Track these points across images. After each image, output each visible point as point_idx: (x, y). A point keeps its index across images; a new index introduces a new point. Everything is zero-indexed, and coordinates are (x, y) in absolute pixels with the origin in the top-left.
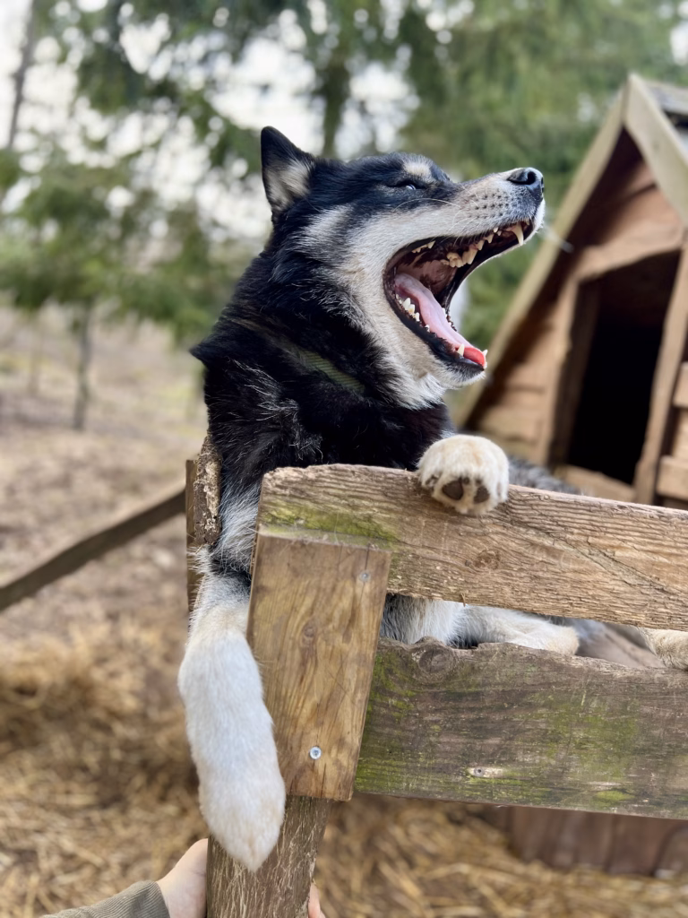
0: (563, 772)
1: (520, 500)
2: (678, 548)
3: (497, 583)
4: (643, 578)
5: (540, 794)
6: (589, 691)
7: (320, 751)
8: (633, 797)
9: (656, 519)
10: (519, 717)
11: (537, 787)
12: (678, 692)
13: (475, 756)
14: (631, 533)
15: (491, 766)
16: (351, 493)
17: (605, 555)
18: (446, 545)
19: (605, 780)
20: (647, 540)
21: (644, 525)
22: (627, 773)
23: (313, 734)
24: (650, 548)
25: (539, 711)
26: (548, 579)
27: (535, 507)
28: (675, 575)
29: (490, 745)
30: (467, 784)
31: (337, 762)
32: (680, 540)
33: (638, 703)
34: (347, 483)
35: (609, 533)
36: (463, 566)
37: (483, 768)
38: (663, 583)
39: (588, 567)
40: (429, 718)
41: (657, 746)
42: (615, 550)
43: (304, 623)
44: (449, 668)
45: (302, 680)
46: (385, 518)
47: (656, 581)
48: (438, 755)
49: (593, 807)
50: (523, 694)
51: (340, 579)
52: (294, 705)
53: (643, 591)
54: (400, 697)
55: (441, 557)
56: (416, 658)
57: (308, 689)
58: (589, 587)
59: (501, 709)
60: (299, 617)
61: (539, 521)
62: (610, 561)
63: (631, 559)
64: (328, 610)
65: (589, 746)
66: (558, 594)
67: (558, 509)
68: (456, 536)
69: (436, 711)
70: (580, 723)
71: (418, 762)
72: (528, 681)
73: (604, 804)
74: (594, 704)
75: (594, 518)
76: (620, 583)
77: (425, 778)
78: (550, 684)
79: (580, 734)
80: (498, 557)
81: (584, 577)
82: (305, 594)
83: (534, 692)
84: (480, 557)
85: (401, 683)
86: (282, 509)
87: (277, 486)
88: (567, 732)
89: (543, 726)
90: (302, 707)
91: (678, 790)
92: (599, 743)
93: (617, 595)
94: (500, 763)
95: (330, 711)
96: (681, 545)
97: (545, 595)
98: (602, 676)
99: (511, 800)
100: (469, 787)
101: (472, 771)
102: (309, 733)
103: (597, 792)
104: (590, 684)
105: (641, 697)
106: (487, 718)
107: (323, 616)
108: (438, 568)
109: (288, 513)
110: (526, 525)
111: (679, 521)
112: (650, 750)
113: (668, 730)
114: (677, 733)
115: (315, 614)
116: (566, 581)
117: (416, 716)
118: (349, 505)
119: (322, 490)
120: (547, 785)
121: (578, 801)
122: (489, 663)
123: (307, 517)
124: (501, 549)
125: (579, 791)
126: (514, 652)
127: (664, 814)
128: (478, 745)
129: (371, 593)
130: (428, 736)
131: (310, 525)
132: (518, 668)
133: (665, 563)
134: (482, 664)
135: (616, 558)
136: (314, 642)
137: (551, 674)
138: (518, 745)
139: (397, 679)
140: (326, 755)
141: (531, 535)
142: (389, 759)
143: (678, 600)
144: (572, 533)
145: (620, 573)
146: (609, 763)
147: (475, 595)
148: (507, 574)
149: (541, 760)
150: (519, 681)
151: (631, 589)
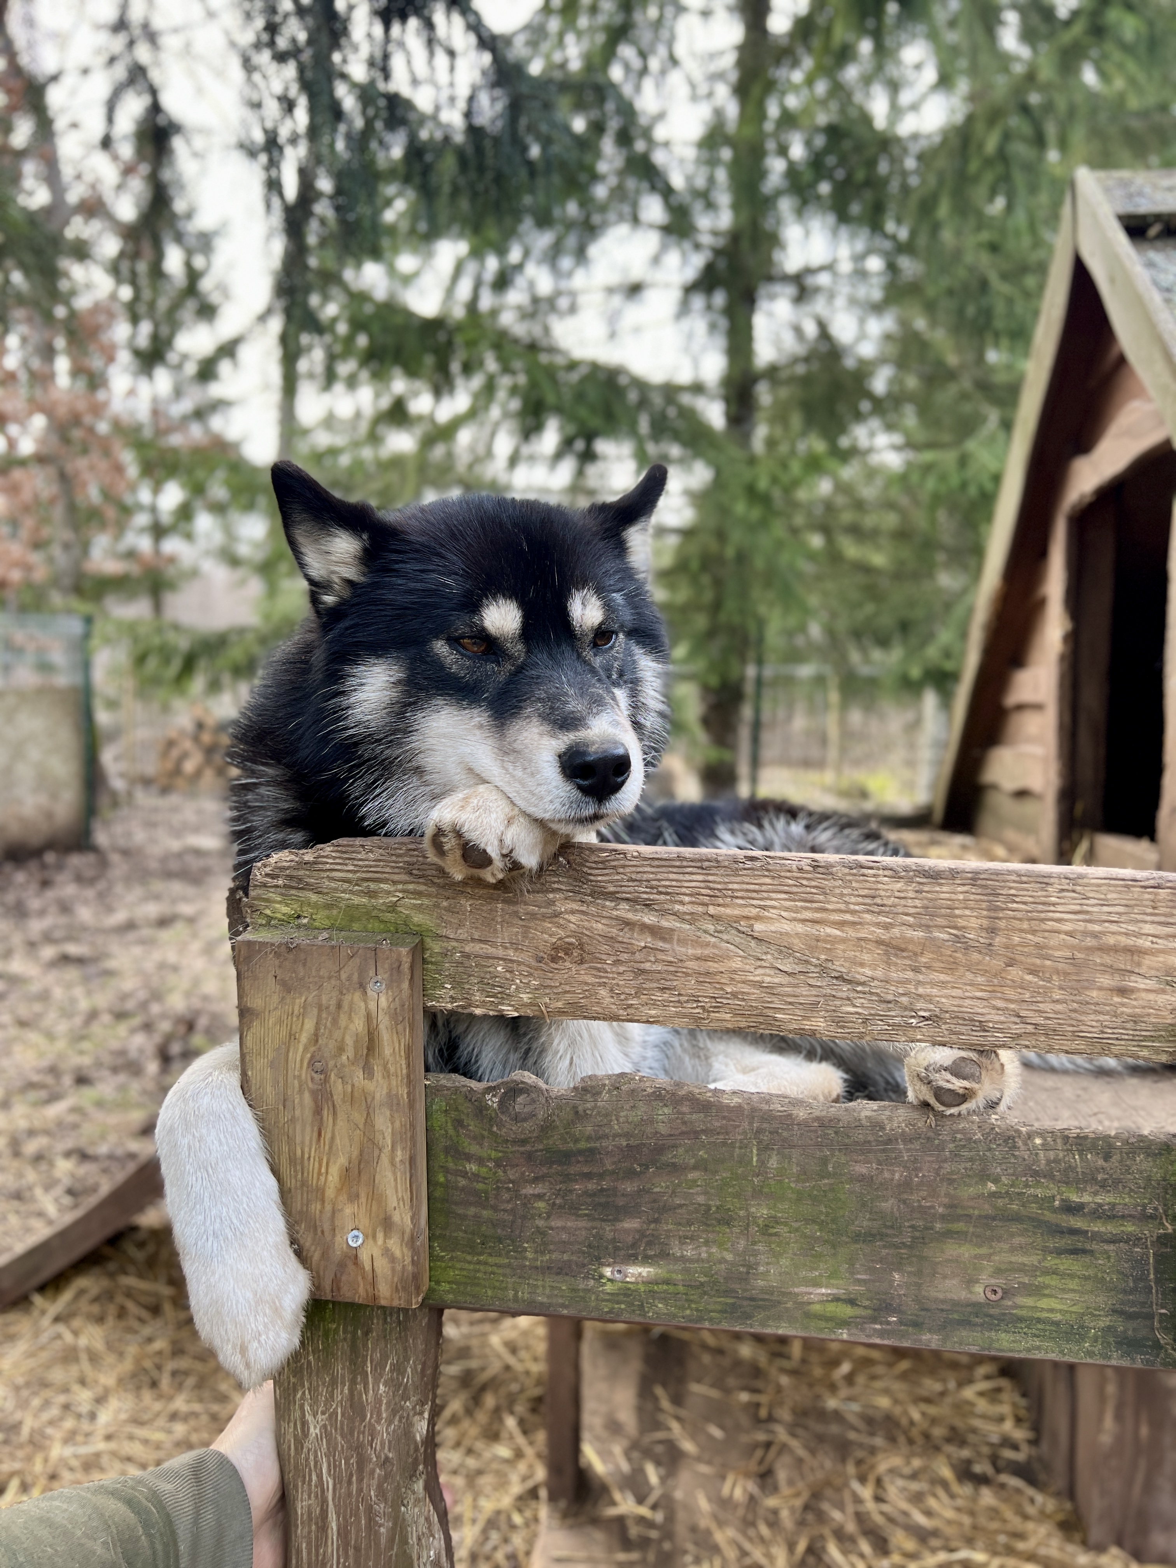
0: (748, 1273)
1: (595, 862)
2: (853, 912)
3: (586, 984)
4: (807, 962)
5: (719, 1307)
6: (760, 1142)
7: (361, 1236)
8: (869, 1312)
9: (807, 872)
10: (661, 1185)
11: (711, 1297)
12: (908, 1139)
13: (607, 1248)
14: (774, 895)
15: (634, 1264)
16: (364, 875)
17: (739, 931)
18: (504, 935)
19: (820, 1286)
20: (799, 904)
21: (791, 882)
22: (852, 1273)
23: (348, 1210)
24: (808, 915)
25: (690, 1176)
26: (659, 972)
27: (621, 870)
28: (857, 954)
29: (627, 1231)
30: (602, 1291)
31: (387, 1252)
32: (853, 900)
33: (843, 1159)
34: (356, 863)
35: (737, 897)
36: (534, 963)
37: (623, 1268)
38: (839, 966)
39: (716, 951)
40: (529, 1190)
41: (892, 1227)
42: (752, 922)
43: (309, 1055)
44: (541, 1114)
45: (320, 1134)
46: (415, 905)
47: (830, 965)
48: (552, 1247)
49: (806, 1328)
50: (660, 1150)
51: (344, 991)
52: (316, 1171)
53: (811, 982)
54: (481, 1161)
55: (500, 953)
56: (493, 1101)
57: (331, 1148)
58: (723, 981)
59: (631, 1174)
60: (301, 1049)
61: (630, 889)
62: (749, 939)
63: (781, 934)
64: (337, 1034)
65: (782, 1229)
66: (679, 995)
67: (653, 870)
68: (516, 921)
69: (536, 1180)
70: (758, 1193)
71: (526, 1258)
72: (663, 1129)
73: (823, 1324)
74: (773, 1162)
75: (711, 878)
76: (772, 972)
77: (540, 1283)
78: (696, 1134)
79: (762, 1211)
80: (581, 946)
81: (713, 966)
82: (303, 1015)
83: (675, 1146)
84: (556, 948)
85: (478, 1139)
86: (278, 906)
87: (267, 875)
88: (741, 1209)
89: (701, 1199)
90: (327, 1173)
91: (943, 1301)
92: (795, 1225)
93: (770, 989)
94: (646, 1260)
95: (364, 1177)
96: (857, 908)
97: (658, 996)
98: (775, 1118)
99: (675, 1316)
100: (607, 1297)
101: (608, 1272)
102: (342, 1210)
103: (810, 1303)
104: (759, 1131)
105: (846, 1149)
106: (615, 1189)
107: (332, 1044)
108: (499, 969)
109: (285, 909)
110: (612, 896)
111: (847, 871)
112: (882, 1236)
113: (904, 1202)
114: (920, 1206)
115: (320, 1041)
116: (687, 974)
117: (508, 1189)
118: (362, 891)
119: (325, 874)
120: (727, 1293)
121: (779, 1318)
122: (599, 1104)
123: (312, 914)
124: (582, 933)
125: (779, 1302)
126: (632, 1086)
127: (929, 1341)
128: (608, 1231)
129: (389, 1007)
130: (533, 1217)
131: (317, 924)
132: (642, 1110)
133: (836, 937)
134: (589, 1105)
135: (756, 934)
136: (326, 1080)
137: (694, 1116)
138: (669, 1231)
139: (472, 1134)
140: (370, 1241)
141: (624, 911)
142: (481, 1254)
143: (871, 993)
144: (682, 903)
145: (769, 957)
146: (819, 1256)
147: (560, 1004)
148: (599, 970)
149: (710, 1254)
150: (649, 1130)
151: (791, 979)
